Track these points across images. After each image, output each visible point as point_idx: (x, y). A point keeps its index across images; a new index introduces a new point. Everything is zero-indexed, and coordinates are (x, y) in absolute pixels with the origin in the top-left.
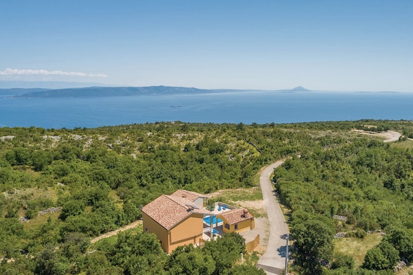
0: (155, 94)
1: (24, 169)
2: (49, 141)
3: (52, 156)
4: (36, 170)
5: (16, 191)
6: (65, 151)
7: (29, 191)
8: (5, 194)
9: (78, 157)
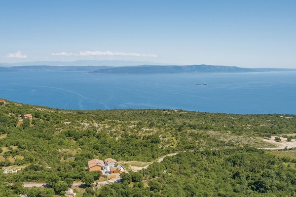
0: (196, 72)
1: (71, 139)
2: (84, 126)
3: (83, 134)
4: (75, 140)
5: (63, 149)
6: (89, 132)
7: (67, 150)
8: (60, 150)
9: (94, 136)
